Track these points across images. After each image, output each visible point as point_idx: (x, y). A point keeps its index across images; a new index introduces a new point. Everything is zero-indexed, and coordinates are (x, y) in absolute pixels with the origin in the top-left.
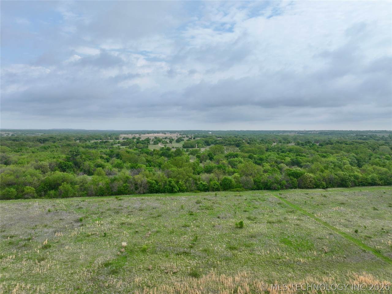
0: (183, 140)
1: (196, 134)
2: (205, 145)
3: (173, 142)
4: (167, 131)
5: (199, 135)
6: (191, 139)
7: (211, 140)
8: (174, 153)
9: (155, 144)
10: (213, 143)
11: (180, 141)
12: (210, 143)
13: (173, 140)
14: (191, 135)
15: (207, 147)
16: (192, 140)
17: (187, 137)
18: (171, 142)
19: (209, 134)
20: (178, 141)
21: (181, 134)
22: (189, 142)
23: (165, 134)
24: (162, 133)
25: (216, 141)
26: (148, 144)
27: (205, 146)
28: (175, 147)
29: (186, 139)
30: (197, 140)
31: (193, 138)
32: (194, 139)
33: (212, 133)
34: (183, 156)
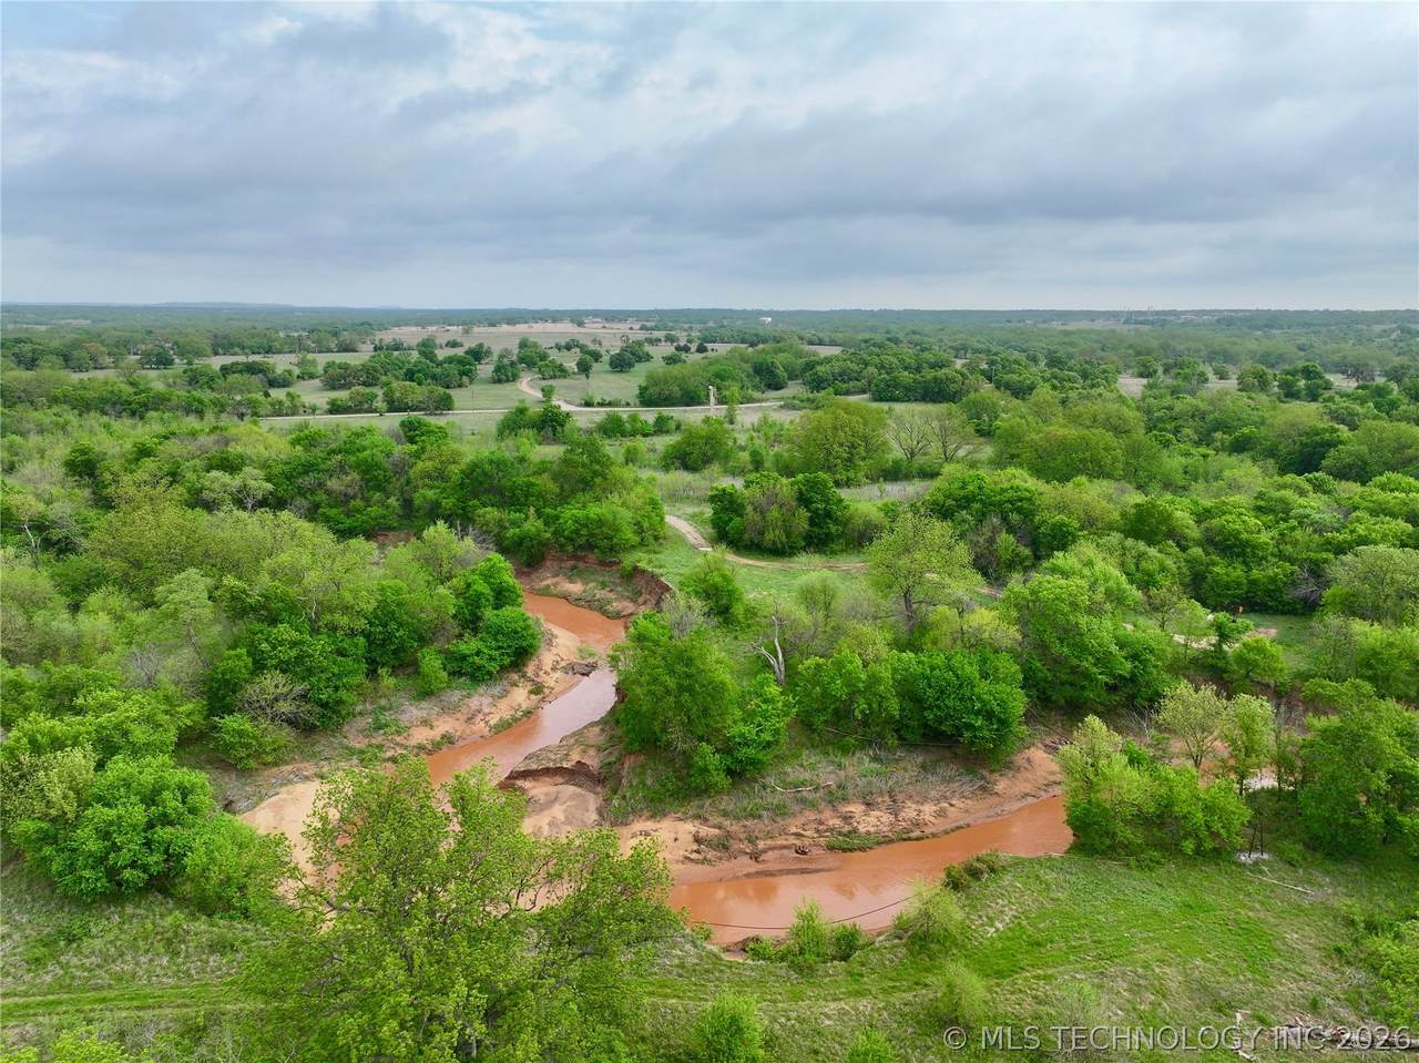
0: (648, 358)
1: (712, 328)
2: (756, 388)
3: (596, 366)
4: (595, 314)
5: (722, 331)
6: (686, 349)
7: (782, 356)
8: (555, 478)
9: (499, 381)
10: (796, 377)
11: (631, 365)
12: (781, 372)
13: (597, 357)
14: (691, 328)
15: (767, 400)
16: (694, 357)
17: (670, 339)
18: (584, 368)
19: (763, 324)
20: (620, 364)
21: (648, 324)
22: (676, 370)
23: (580, 324)
24: (572, 321)
25: (810, 366)
26: (465, 379)
27: (757, 395)
28: (598, 399)
29: (660, 351)
30: (717, 361)
31: (694, 347)
32: (701, 349)
33: (775, 323)
34: (615, 498)
